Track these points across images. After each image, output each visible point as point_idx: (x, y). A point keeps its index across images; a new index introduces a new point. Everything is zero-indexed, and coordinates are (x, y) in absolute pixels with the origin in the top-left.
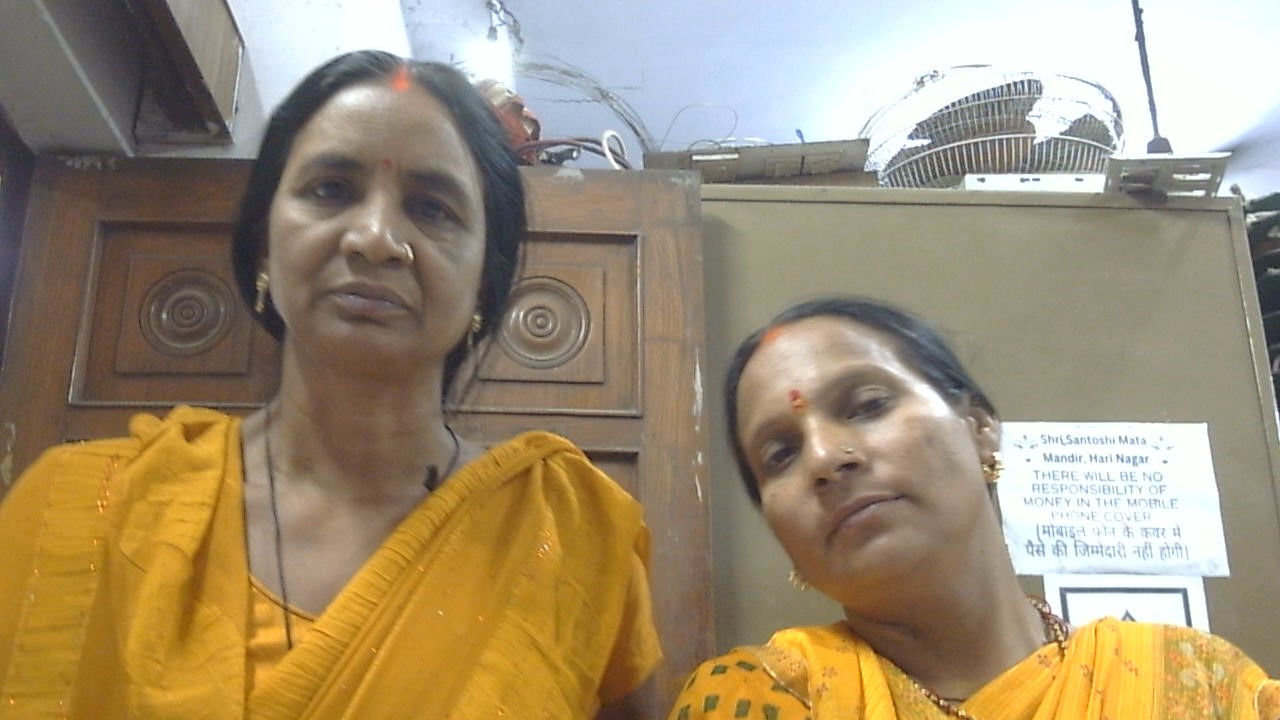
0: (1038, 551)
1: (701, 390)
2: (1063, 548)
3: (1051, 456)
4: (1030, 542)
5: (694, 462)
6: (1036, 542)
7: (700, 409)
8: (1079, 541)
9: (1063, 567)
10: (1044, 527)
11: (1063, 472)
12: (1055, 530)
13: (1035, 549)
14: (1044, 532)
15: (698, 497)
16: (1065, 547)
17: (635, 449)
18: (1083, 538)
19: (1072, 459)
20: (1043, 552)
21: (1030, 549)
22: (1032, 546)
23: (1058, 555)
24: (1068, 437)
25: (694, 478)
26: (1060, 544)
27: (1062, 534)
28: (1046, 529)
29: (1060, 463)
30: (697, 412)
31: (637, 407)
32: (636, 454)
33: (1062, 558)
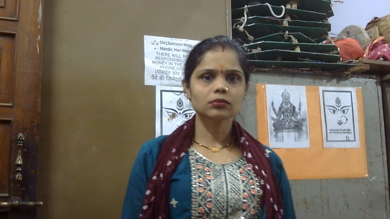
0: (155, 78)
1: (41, 13)
2: (163, 78)
3: (162, 48)
4: (153, 75)
5: (37, 39)
6: (155, 75)
7: (40, 20)
8: (168, 76)
9: (162, 84)
10: (158, 70)
11: (166, 53)
12: (161, 71)
13: (154, 77)
14: (158, 72)
15: (38, 52)
16: (164, 77)
17: (14, 33)
18: (169, 75)
19: (169, 49)
20: (157, 78)
21: (153, 77)
22: (153, 76)
23: (161, 79)
24: (168, 42)
25: (36, 45)
26: (162, 76)
27: (163, 73)
28: (158, 71)
29: (165, 51)
30: (39, 21)
31: (16, 17)
32: (15, 34)
33: (162, 81)
